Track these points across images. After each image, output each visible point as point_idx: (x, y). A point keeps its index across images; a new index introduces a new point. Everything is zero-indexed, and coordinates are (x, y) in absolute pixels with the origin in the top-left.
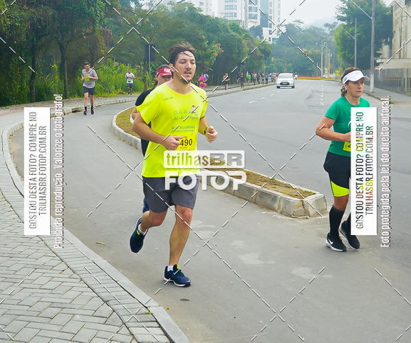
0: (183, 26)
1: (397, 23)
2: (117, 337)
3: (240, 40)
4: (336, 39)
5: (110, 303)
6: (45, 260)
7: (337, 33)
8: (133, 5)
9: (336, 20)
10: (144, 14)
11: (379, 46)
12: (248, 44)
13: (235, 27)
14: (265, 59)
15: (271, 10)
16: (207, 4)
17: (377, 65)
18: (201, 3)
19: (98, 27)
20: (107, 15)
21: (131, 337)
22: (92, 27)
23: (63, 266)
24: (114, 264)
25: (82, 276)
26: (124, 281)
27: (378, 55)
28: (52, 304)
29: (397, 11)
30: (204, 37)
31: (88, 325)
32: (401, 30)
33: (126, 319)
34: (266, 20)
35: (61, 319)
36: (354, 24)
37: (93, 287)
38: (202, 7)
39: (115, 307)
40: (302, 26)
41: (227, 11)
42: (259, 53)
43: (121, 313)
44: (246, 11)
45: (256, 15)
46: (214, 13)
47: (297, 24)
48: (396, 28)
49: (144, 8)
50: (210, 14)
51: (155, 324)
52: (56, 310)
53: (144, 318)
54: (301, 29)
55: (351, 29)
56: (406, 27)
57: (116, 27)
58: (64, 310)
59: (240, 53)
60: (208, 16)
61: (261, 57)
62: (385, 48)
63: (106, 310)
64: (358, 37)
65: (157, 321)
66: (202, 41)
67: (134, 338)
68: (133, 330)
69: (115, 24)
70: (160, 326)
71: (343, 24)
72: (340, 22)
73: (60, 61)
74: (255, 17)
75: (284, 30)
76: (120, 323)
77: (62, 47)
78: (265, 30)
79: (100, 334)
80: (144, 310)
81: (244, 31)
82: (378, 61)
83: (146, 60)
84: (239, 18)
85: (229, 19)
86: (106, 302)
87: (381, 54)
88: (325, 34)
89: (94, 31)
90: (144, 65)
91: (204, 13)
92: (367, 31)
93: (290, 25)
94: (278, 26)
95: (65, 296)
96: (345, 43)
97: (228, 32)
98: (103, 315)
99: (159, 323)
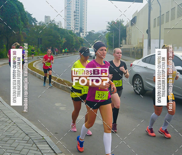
0: (52, 32)
1: (128, 32)
2: (32, 148)
3: (72, 37)
4: (106, 37)
5: (29, 135)
6: (3, 119)
7: (107, 35)
8: (33, 24)
9: (106, 31)
10: (37, 27)
11: (121, 40)
12: (75, 39)
13: (71, 32)
14: (81, 44)
15: (83, 27)
16: (60, 24)
17: (121, 47)
18: (58, 24)
19: (21, 32)
20: (24, 27)
21: (37, 148)
22: (18, 31)
23: (10, 121)
24: (29, 120)
25: (18, 125)
26: (34, 126)
27: (121, 43)
28: (6, 136)
29: (128, 28)
30: (59, 36)
31: (21, 144)
32: (129, 34)
33: (35, 141)
34: (81, 30)
35: (10, 142)
36: (113, 32)
37: (22, 129)
38: (58, 25)
39: (31, 137)
40: (94, 32)
41: (67, 27)
42: (79, 42)
43: (33, 139)
44: (74, 26)
45: (78, 28)
46: (63, 27)
47: (92, 32)
48: (127, 34)
49: (37, 25)
50: (61, 27)
51: (46, 143)
52: (8, 138)
53: (42, 140)
54: (94, 34)
55: (112, 34)
56: (131, 33)
57: (28, 32)
58: (11, 138)
59: (72, 42)
60: (61, 28)
61: (80, 43)
62: (124, 41)
63: (27, 138)
64: (114, 37)
65: (46, 142)
66: (59, 37)
67: (38, 148)
68: (38, 145)
69: (27, 30)
70: (48, 144)
71: (109, 32)
72: (108, 31)
73: (6, 44)
74: (78, 29)
75: (88, 33)
76: (33, 143)
77: (7, 39)
78: (81, 34)
79: (25, 147)
80: (42, 138)
81: (74, 34)
82: (121, 45)
83: (39, 44)
84: (72, 29)
85: (68, 29)
86: (27, 135)
87: (122, 43)
88: (103, 35)
89: (19, 33)
90: (38, 46)
91: (59, 27)
92: (117, 35)
93: (90, 32)
94: (86, 32)
95: (11, 133)
96: (110, 39)
97: (68, 34)
98: (26, 140)
99: (47, 143)
